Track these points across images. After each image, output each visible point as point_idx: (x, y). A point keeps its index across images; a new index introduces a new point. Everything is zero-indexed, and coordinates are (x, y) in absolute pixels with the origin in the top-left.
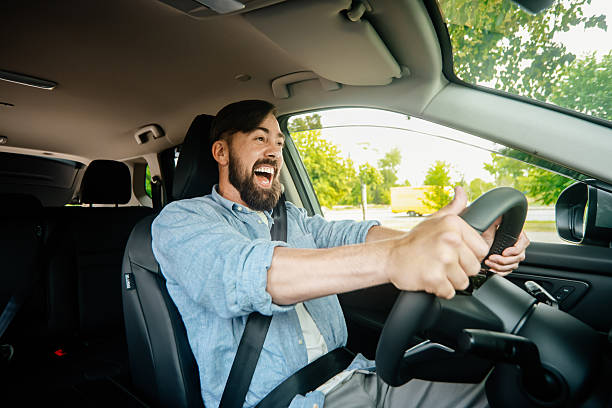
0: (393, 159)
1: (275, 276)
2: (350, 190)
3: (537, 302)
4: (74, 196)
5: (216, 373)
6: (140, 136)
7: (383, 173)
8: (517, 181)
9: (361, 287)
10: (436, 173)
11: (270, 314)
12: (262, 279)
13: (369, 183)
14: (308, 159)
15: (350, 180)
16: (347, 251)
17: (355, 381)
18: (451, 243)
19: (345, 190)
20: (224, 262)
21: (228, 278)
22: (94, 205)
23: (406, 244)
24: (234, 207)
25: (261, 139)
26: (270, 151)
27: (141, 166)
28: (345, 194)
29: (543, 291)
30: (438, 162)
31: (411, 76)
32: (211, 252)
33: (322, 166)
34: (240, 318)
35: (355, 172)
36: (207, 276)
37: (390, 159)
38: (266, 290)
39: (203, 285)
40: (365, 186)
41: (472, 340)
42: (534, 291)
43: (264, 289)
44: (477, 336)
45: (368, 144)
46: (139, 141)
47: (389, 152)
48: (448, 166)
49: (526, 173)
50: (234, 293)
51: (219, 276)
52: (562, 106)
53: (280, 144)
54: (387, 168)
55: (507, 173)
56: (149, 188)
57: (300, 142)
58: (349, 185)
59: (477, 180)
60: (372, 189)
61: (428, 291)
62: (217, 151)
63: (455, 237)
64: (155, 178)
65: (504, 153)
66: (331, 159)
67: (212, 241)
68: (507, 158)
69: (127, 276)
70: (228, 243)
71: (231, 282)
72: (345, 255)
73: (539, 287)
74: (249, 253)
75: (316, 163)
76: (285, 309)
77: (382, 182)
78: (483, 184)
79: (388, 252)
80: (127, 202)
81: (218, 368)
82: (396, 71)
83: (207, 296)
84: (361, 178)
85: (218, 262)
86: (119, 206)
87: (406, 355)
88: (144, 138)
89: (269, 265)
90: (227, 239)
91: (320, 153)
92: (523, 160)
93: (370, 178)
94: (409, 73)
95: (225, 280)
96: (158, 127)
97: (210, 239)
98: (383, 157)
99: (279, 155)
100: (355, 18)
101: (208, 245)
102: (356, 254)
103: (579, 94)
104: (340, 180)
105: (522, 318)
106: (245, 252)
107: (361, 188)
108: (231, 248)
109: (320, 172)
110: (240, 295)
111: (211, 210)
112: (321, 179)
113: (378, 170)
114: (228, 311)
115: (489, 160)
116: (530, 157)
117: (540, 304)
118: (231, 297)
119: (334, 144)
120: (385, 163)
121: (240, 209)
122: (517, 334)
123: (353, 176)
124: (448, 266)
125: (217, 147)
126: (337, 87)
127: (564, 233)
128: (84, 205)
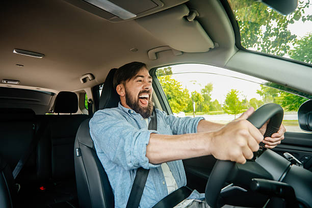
0: (209, 88)
1: (151, 148)
2: (187, 105)
3: (291, 164)
4: (50, 109)
5: (122, 197)
6: (83, 79)
7: (204, 96)
8: (274, 100)
9: (196, 156)
10: (231, 96)
11: (148, 168)
12: (144, 150)
13: (196, 101)
14: (165, 89)
15: (187, 99)
16: (189, 137)
17: (194, 206)
18: (243, 136)
19: (184, 105)
20: (125, 140)
21: (127, 149)
22: (60, 114)
23: (220, 135)
24: (129, 111)
25: (140, 81)
26: (146, 86)
27: (83, 94)
28: (184, 107)
29: (294, 158)
30: (232, 90)
31: (219, 47)
32: (118, 136)
33: (172, 93)
34: (133, 170)
35: (189, 96)
36: (117, 148)
37: (207, 89)
38: (146, 156)
39: (115, 153)
40: (195, 103)
41: (258, 185)
42: (289, 158)
43: (144, 155)
44: (260, 182)
45: (196, 81)
46: (82, 82)
47: (207, 85)
48: (238, 92)
49: (279, 95)
50: (130, 157)
51: (123, 148)
52: (297, 60)
53: (150, 82)
54: (206, 93)
55: (269, 95)
56: (86, 104)
57: (161, 81)
58: (187, 102)
59: (253, 99)
60: (198, 104)
61: (232, 160)
62: (119, 90)
63: (246, 132)
64: (90, 100)
65: (267, 84)
66: (177, 89)
67: (118, 130)
68: (269, 87)
69: (77, 150)
70: (126, 131)
71: (128, 151)
72: (187, 139)
73: (291, 156)
74: (138, 136)
75: (169, 91)
76: (156, 166)
77: (203, 100)
78: (257, 101)
79: (210, 139)
80: (76, 112)
81: (123, 195)
82: (212, 45)
83: (118, 158)
84: (193, 99)
85: (121, 141)
86: (72, 114)
87: (222, 192)
88: (85, 80)
89: (147, 143)
90: (126, 129)
91: (171, 86)
92: (277, 88)
93: (197, 98)
94: (218, 46)
95: (125, 150)
96: (92, 75)
97: (117, 129)
98: (204, 88)
99: (151, 87)
100: (191, 20)
101: (116, 132)
102: (193, 139)
103: (306, 54)
104: (182, 100)
105: (284, 173)
106: (136, 136)
107: (193, 104)
108: (128, 133)
109: (172, 96)
110: (133, 158)
111: (118, 114)
112: (172, 100)
113: (201, 95)
114: (128, 166)
115: (260, 88)
116: (281, 86)
117: (293, 165)
118: (129, 158)
119: (178, 82)
120: (205, 91)
121: (132, 112)
122: (282, 182)
123: (188, 98)
124: (243, 148)
125: (119, 88)
126: (181, 54)
127: (303, 127)
128: (55, 114)
